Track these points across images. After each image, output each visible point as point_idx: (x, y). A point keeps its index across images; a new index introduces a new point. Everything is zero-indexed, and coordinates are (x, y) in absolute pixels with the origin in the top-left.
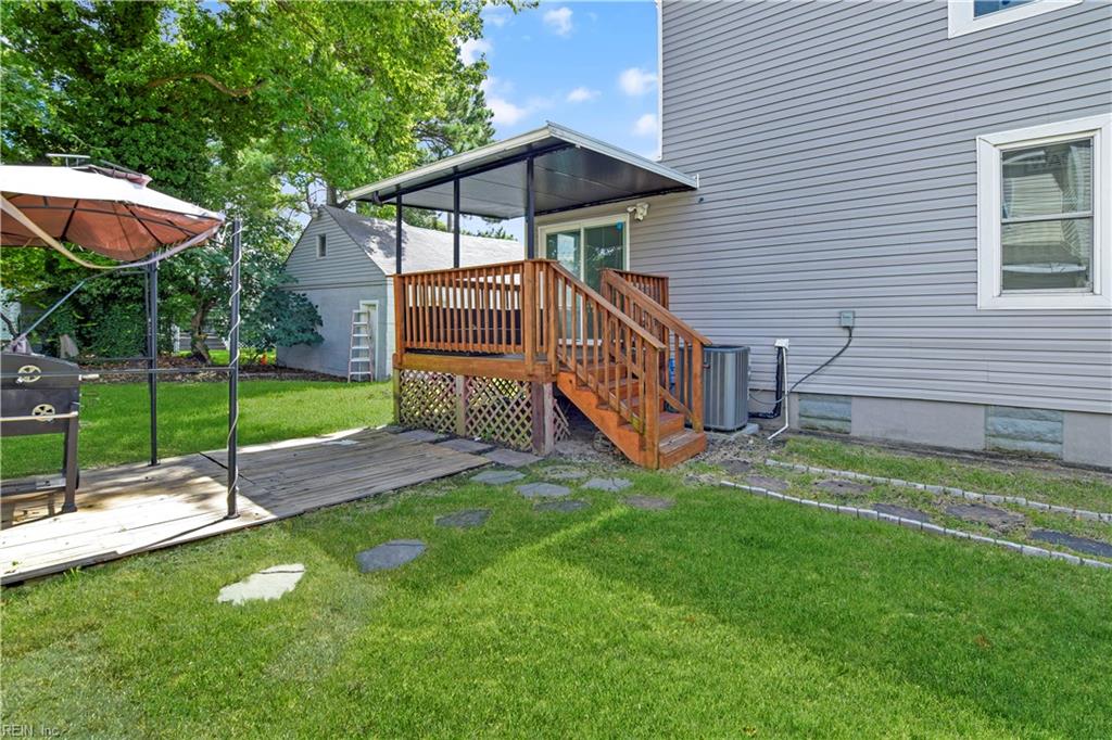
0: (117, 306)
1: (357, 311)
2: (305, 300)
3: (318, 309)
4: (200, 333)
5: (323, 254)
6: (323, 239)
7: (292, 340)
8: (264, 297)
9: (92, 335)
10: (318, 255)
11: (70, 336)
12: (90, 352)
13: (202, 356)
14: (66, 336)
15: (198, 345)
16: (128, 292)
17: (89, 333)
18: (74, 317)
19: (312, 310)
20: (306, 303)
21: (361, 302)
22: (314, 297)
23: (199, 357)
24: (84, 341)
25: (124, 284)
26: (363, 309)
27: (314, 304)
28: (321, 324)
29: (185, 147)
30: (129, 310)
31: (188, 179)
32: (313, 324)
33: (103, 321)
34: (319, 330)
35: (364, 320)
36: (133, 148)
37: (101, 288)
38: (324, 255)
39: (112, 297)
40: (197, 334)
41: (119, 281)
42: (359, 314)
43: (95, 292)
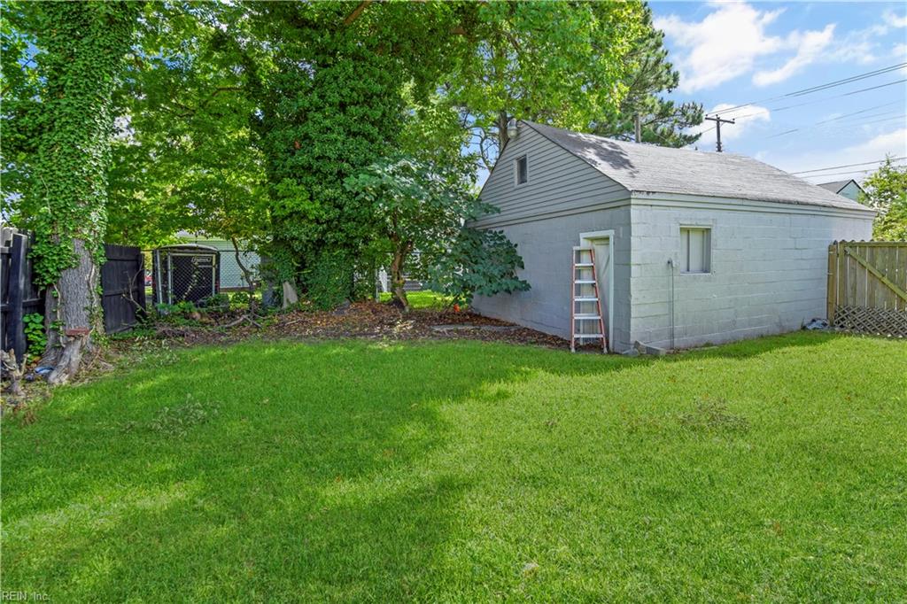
0: (326, 252)
1: (578, 248)
2: (502, 238)
3: (518, 249)
4: (398, 279)
5: (522, 179)
6: (522, 163)
7: (494, 287)
8: (460, 236)
9: (309, 282)
10: (516, 182)
11: (291, 283)
12: (306, 300)
13: (401, 303)
14: (287, 283)
15: (398, 290)
16: (334, 237)
17: (306, 280)
18: (293, 265)
19: (511, 249)
20: (505, 241)
21: (582, 235)
22: (512, 235)
23: (398, 303)
24: (303, 288)
25: (329, 229)
26: (584, 244)
27: (513, 242)
28: (523, 267)
29: (381, 80)
30: (336, 256)
31: (384, 115)
32: (513, 267)
33: (316, 267)
34: (521, 275)
35: (586, 261)
36: (334, 85)
37: (310, 234)
38: (522, 182)
39: (320, 243)
40: (396, 280)
41: (325, 226)
42: (579, 252)
43: (304, 238)
